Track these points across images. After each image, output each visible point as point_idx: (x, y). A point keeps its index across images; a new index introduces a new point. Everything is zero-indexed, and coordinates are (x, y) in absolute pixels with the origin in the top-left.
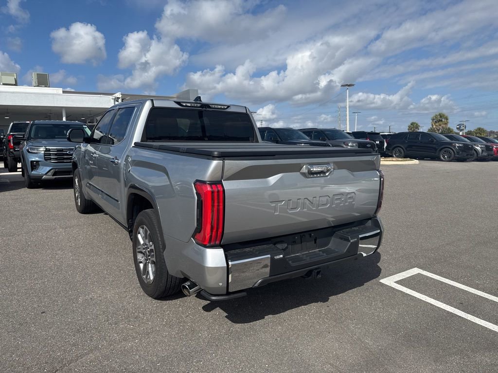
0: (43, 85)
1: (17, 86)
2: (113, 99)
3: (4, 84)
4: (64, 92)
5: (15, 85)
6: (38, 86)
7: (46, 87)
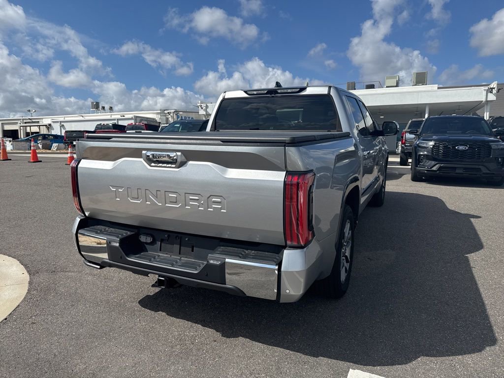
0: (420, 83)
1: (398, 87)
2: (485, 90)
3: (387, 87)
4: (439, 88)
5: (396, 86)
6: (415, 85)
7: (423, 85)
